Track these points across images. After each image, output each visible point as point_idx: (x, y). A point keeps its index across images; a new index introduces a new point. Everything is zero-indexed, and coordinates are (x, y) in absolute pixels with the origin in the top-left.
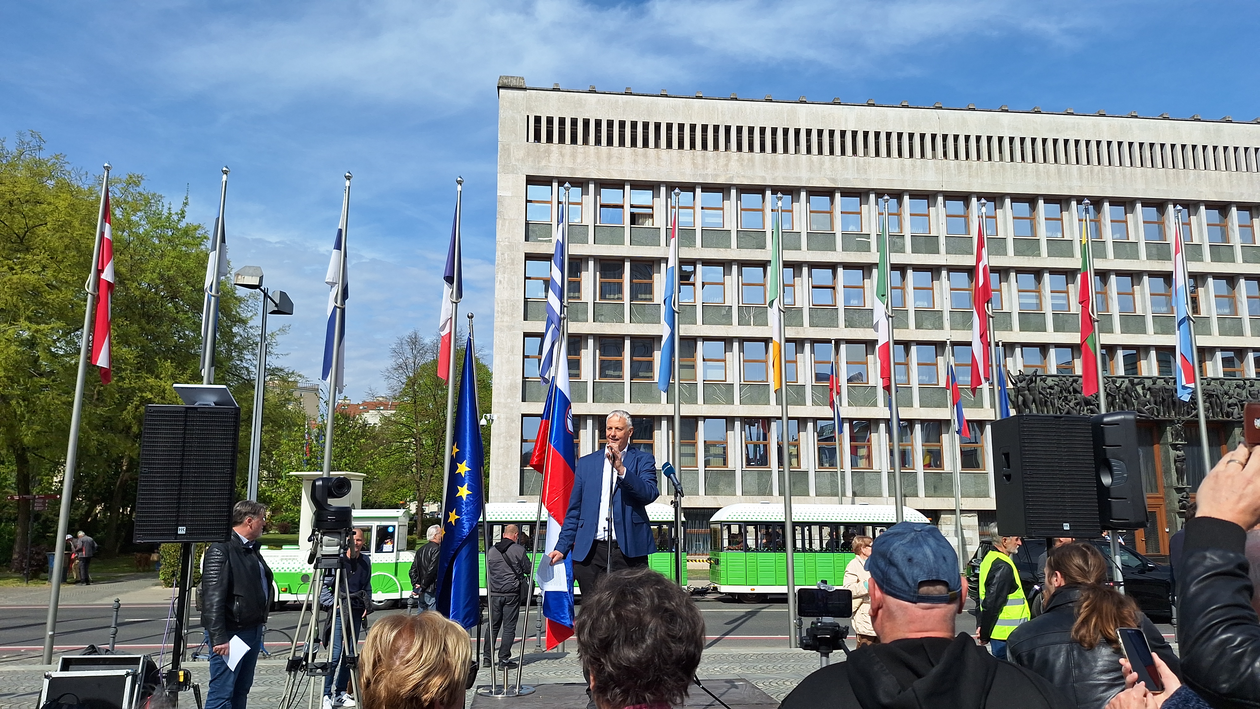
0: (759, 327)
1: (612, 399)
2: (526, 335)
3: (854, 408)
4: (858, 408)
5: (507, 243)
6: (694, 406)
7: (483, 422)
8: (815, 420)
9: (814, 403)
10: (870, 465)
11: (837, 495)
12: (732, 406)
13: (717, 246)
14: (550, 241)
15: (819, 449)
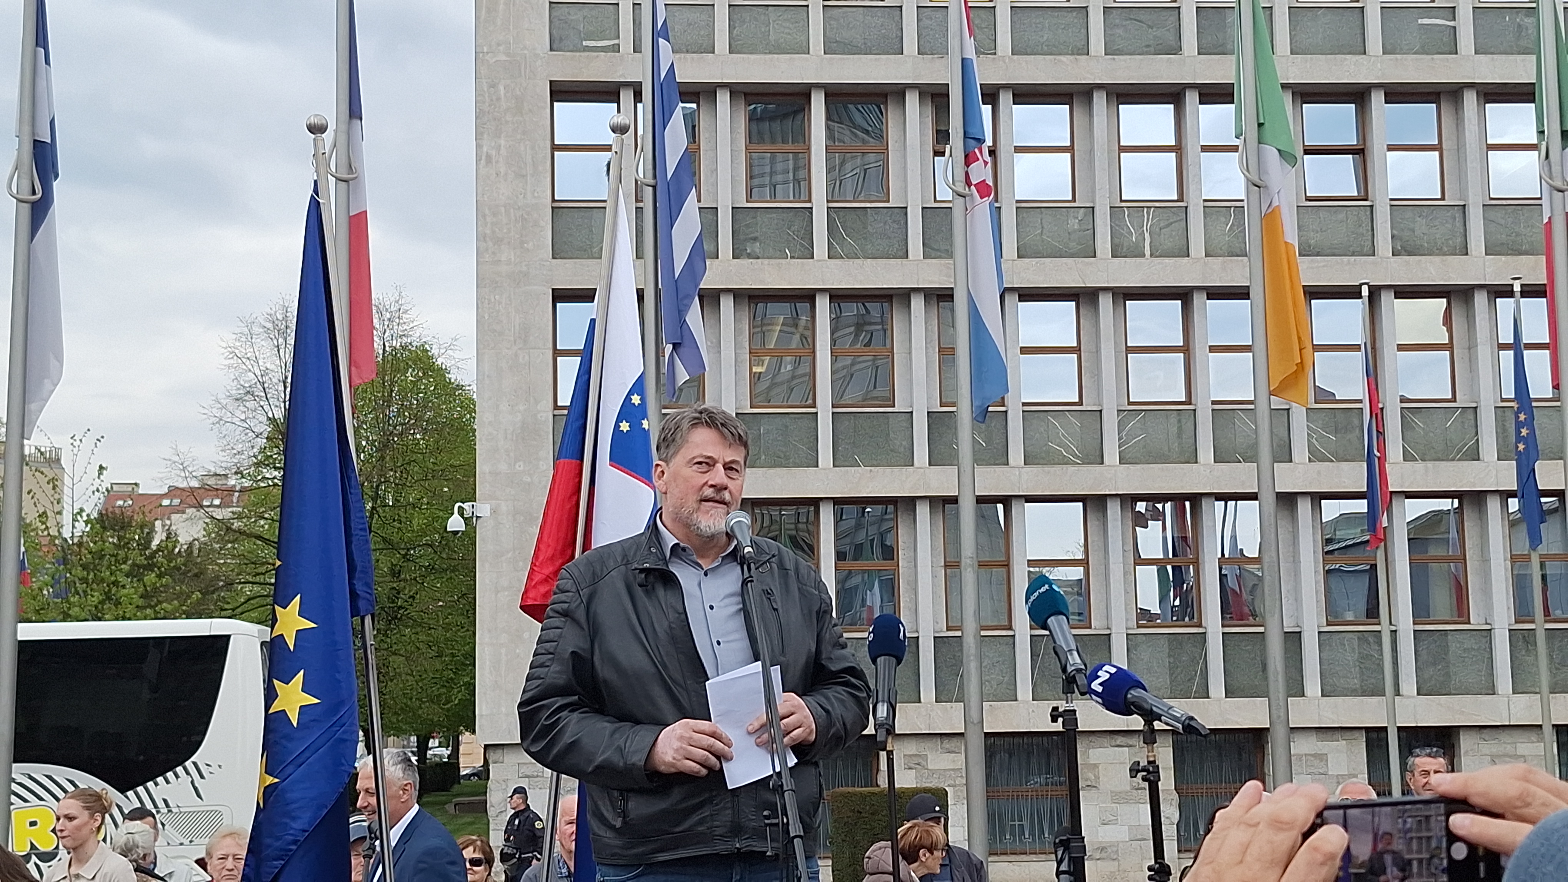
0: (1167, 260)
1: (787, 458)
2: (560, 296)
3: (1419, 465)
4: (1430, 464)
5: (504, 58)
6: (999, 469)
7: (455, 523)
8: (1317, 498)
9: (1315, 456)
10: (1462, 611)
11: (1379, 692)
12: (1098, 468)
13: (1053, 50)
14: (616, 48)
15: (1328, 572)
